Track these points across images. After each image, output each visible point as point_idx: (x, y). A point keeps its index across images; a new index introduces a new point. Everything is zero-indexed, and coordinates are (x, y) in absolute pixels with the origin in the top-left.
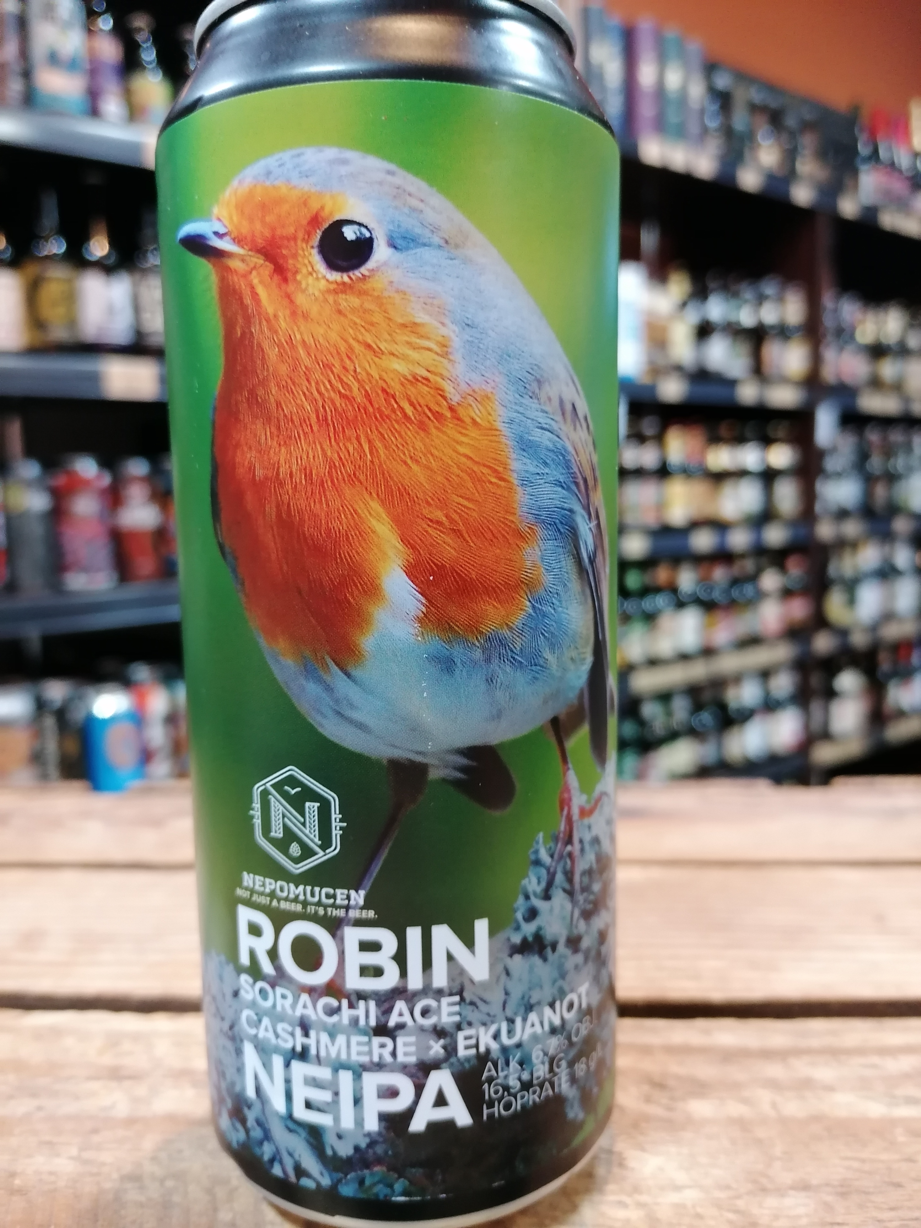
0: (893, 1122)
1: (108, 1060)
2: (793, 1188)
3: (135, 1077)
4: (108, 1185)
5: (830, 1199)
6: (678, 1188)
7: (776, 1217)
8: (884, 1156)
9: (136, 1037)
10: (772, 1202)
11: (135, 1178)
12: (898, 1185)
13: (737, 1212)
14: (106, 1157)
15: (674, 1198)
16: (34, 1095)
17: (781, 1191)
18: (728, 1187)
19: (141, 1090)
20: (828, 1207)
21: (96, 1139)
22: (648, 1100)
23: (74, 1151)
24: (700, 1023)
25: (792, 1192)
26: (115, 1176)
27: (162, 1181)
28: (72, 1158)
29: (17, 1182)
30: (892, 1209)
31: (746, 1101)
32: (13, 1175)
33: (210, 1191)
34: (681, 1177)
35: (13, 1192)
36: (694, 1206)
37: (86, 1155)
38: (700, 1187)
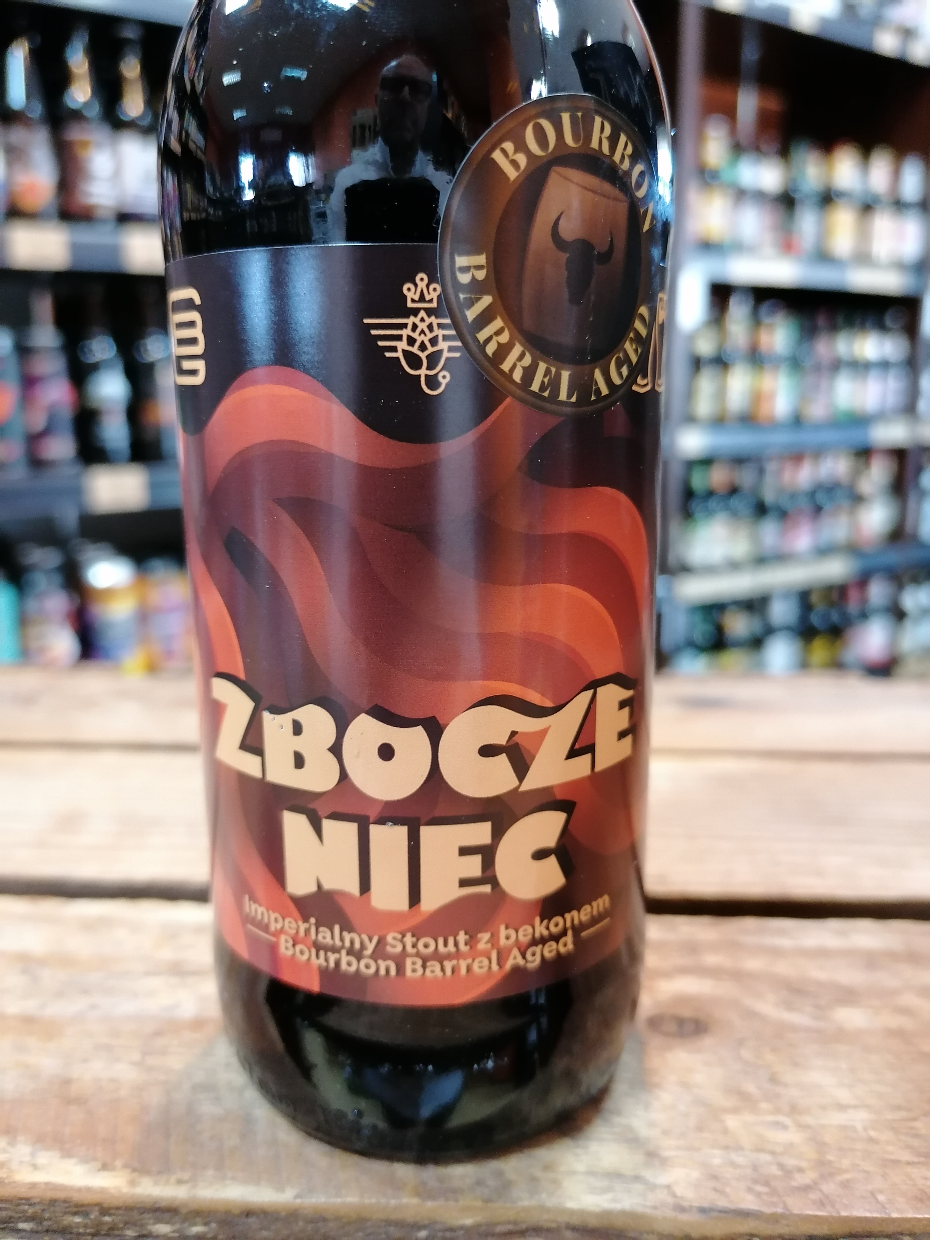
1: (166, 954)
3: (199, 973)
4: (178, 1096)
6: (842, 1107)
11: (209, 1087)
13: (917, 1136)
14: (173, 1062)
16: (85, 991)
18: (899, 1108)
19: (208, 988)
21: (161, 1043)
22: (789, 1006)
23: (136, 1056)
24: (834, 924)
26: (186, 1086)
28: (134, 1063)
29: (74, 1089)
31: (902, 1010)
32: (69, 1082)
34: (844, 1095)
35: (69, 1101)
36: (865, 1129)
37: (151, 1061)
38: (868, 1107)
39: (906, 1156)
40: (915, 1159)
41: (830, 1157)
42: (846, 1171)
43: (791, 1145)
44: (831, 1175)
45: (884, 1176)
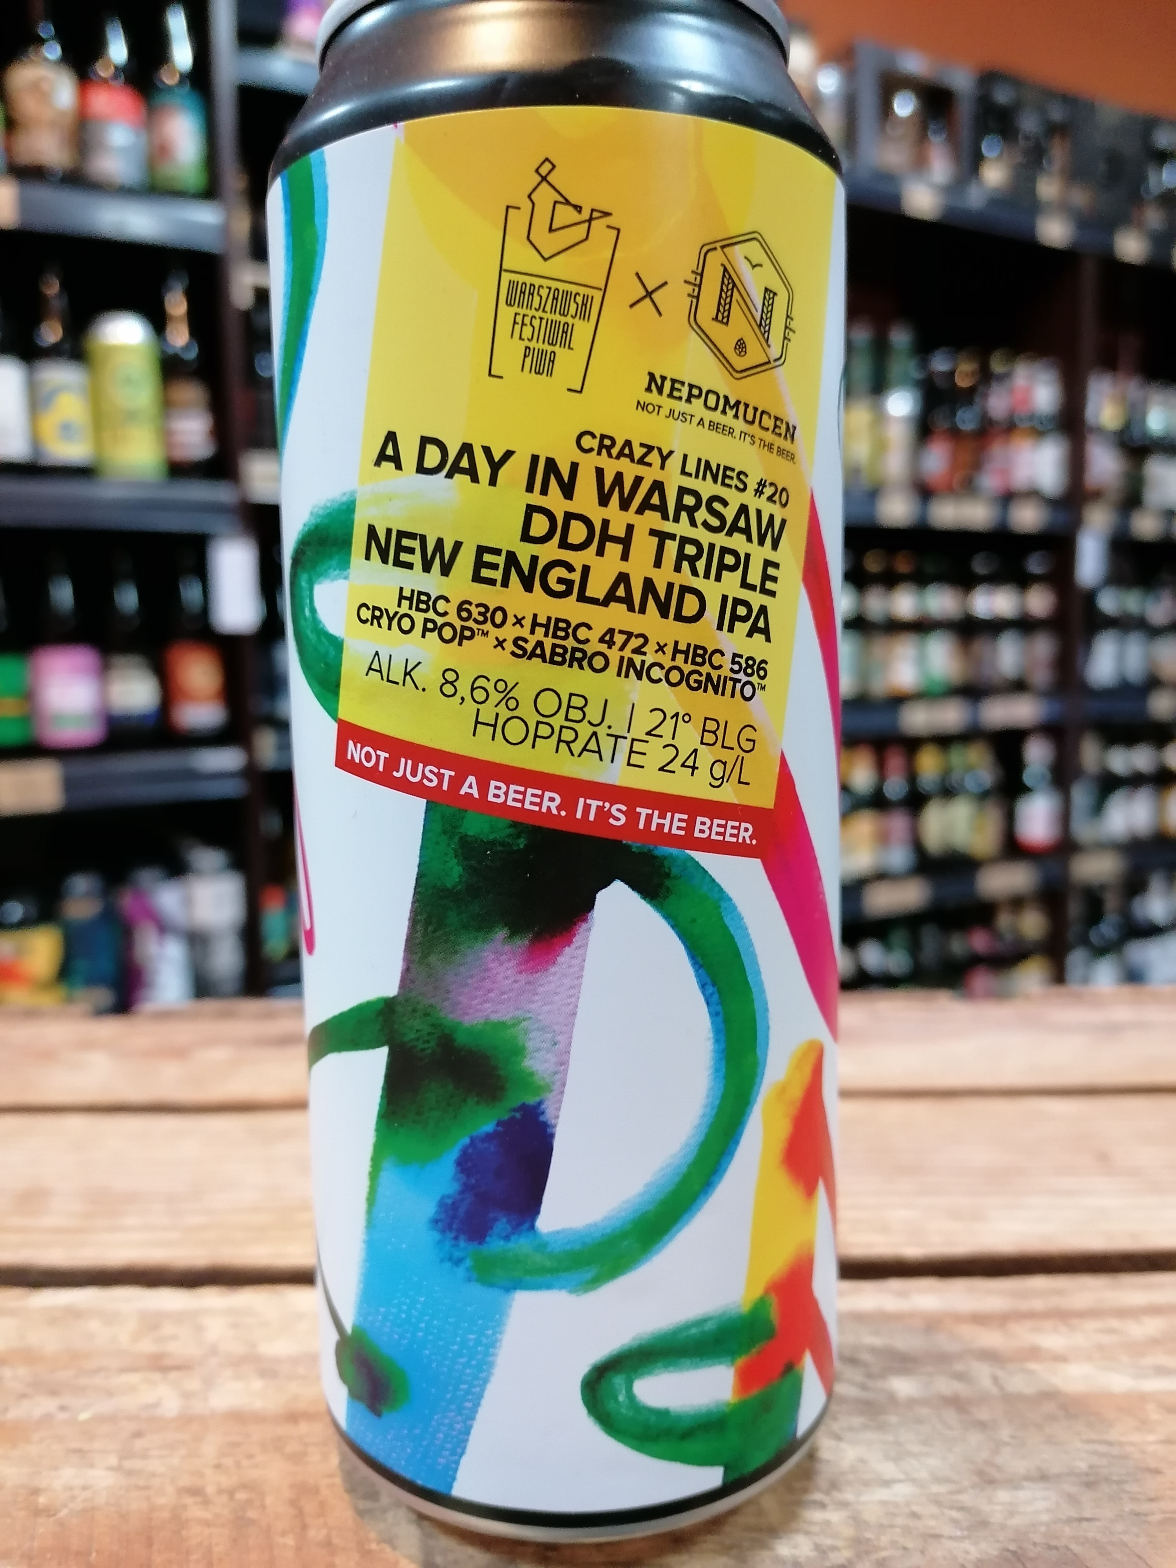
0: (1143, 1398)
1: (146, 1346)
2: (1028, 1478)
3: (184, 1367)
4: (161, 1501)
5: (1073, 1490)
6: (887, 1483)
8: (1136, 1438)
9: (179, 1317)
10: (1003, 1495)
11: (196, 1492)
12: (1157, 1472)
13: (962, 1509)
14: (155, 1465)
15: (882, 1494)
16: (53, 1392)
17: (1013, 1483)
18: (948, 1480)
19: (193, 1383)
20: (1073, 1500)
21: (139, 1444)
23: (113, 1460)
24: (895, 1284)
25: (1025, 1484)
26: (170, 1490)
27: (231, 1493)
28: (111, 1469)
29: (42, 1500)
30: (1151, 1500)
31: (961, 1377)
32: (36, 1492)
33: (293, 1503)
34: (888, 1470)
35: (38, 1512)
36: (908, 1504)
37: (129, 1464)
38: (914, 1481)
40: (959, 1533)
41: (868, 1535)
42: (885, 1549)
43: (827, 1523)
44: (868, 1553)
45: (922, 1552)
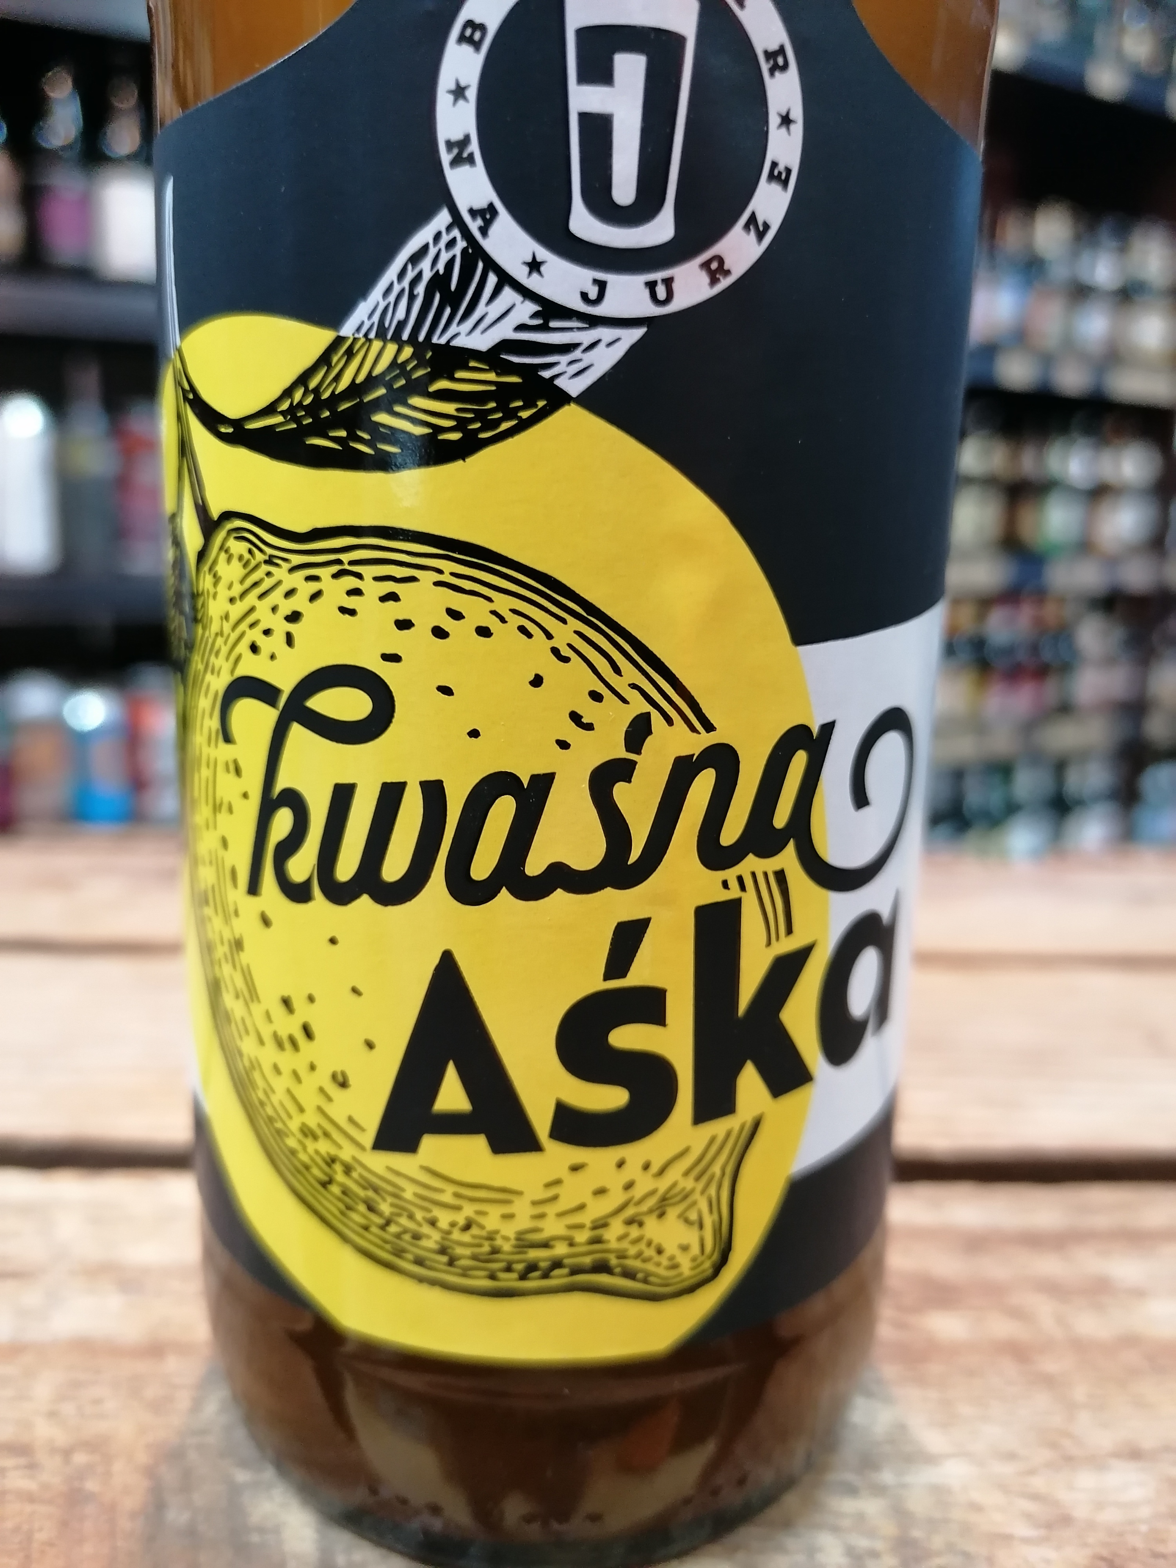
2: (1117, 1455)
3: (23, 1274)
6: (935, 1460)
7: (1100, 1506)
10: (1086, 1480)
11: (19, 1448)
15: (929, 1475)
17: (1098, 1462)
19: (33, 1298)
27: (67, 1453)
31: (1017, 1314)
33: (150, 1472)
34: (937, 1439)
36: (966, 1490)
38: (969, 1456)
39: (1022, 1530)
40: (1034, 1534)
41: (916, 1533)
42: (939, 1553)
43: (861, 1516)
44: (922, 1558)
